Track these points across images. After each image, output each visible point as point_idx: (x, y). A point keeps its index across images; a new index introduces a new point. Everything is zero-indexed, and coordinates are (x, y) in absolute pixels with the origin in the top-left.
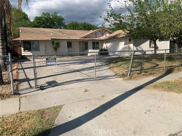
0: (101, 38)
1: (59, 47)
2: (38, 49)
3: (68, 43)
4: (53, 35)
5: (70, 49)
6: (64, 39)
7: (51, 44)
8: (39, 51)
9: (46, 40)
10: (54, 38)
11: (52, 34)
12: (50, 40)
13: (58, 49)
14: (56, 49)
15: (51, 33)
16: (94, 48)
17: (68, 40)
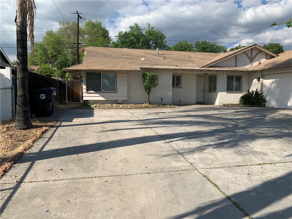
0: (247, 67)
1: (156, 85)
2: (113, 89)
3: (173, 77)
4: (145, 60)
5: (177, 90)
6: (166, 69)
7: (140, 79)
8: (116, 92)
9: (130, 71)
10: (147, 67)
11: (143, 59)
12: (139, 71)
13: (153, 89)
14: (148, 89)
15: (143, 57)
16: (230, 89)
17: (175, 72)
